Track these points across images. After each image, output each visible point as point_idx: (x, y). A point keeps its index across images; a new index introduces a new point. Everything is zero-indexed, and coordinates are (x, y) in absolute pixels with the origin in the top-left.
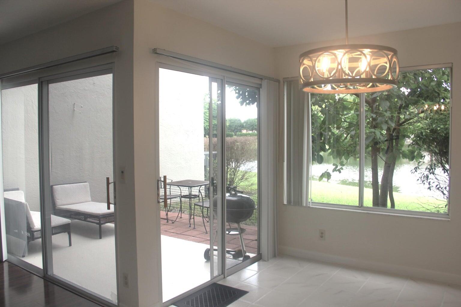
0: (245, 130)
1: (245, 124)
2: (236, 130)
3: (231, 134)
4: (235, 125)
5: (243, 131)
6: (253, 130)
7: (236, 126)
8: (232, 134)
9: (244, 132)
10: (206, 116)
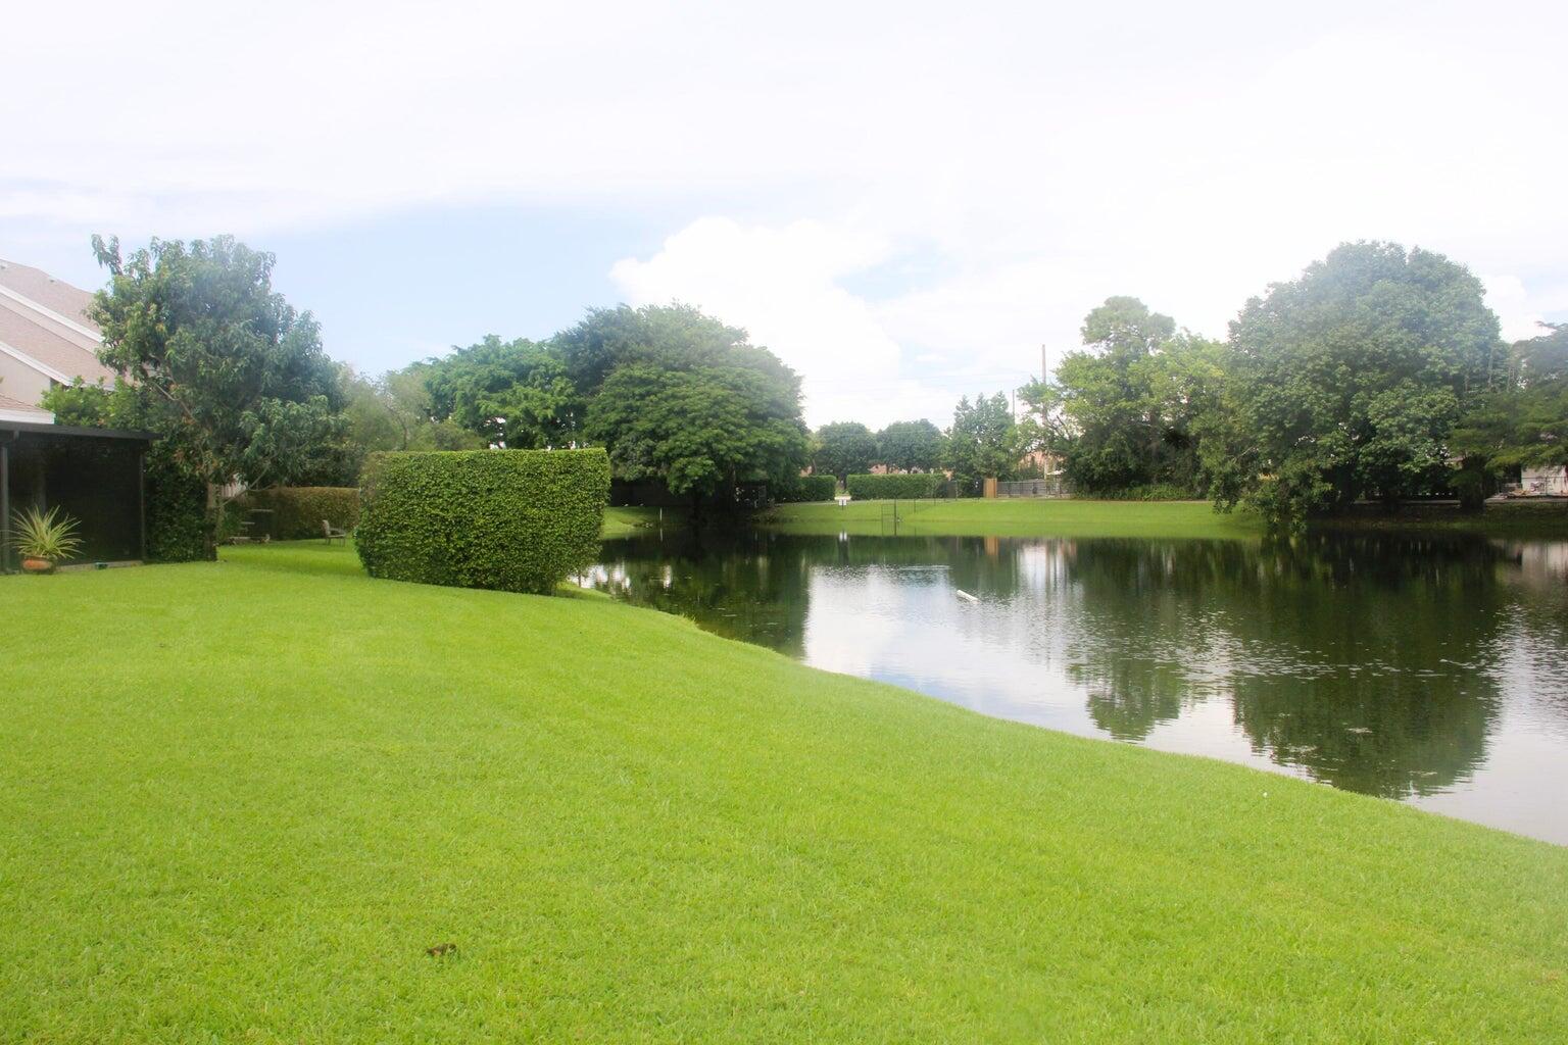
0: (882, 465)
1: (879, 445)
2: (848, 465)
3: (827, 480)
4: (844, 447)
5: (873, 469)
6: (913, 465)
7: (848, 451)
8: (830, 479)
9: (879, 471)
10: (727, 413)
